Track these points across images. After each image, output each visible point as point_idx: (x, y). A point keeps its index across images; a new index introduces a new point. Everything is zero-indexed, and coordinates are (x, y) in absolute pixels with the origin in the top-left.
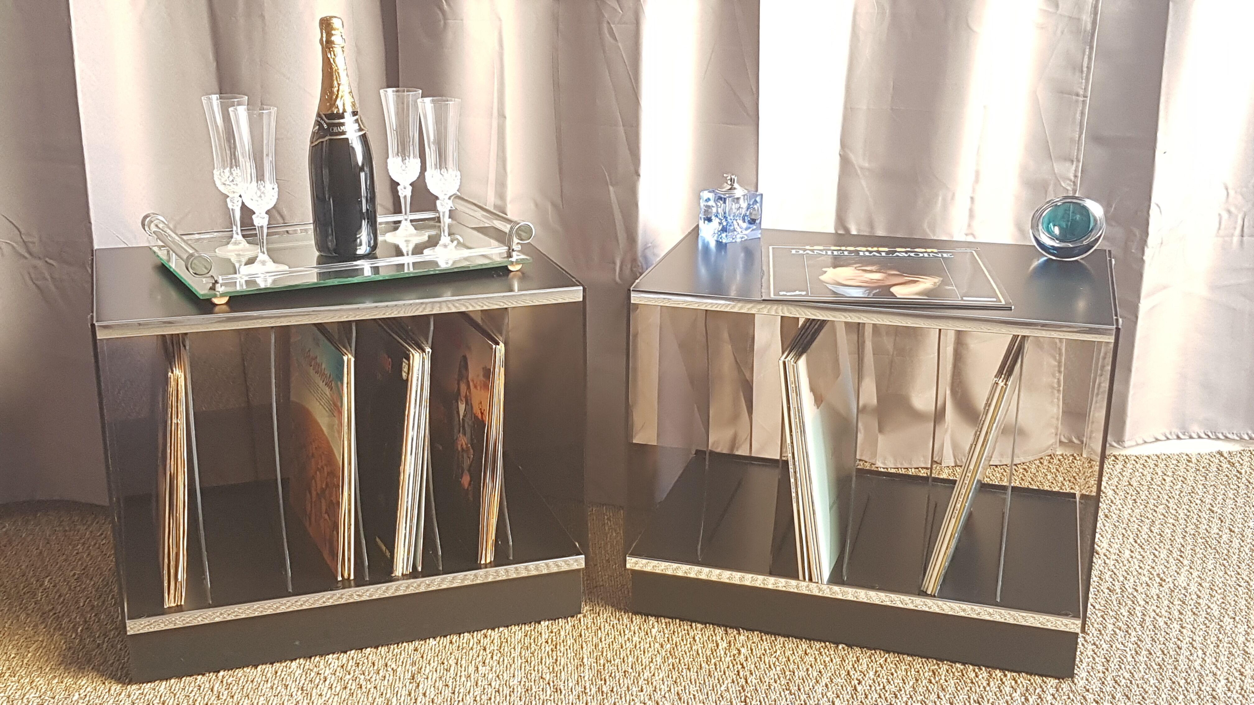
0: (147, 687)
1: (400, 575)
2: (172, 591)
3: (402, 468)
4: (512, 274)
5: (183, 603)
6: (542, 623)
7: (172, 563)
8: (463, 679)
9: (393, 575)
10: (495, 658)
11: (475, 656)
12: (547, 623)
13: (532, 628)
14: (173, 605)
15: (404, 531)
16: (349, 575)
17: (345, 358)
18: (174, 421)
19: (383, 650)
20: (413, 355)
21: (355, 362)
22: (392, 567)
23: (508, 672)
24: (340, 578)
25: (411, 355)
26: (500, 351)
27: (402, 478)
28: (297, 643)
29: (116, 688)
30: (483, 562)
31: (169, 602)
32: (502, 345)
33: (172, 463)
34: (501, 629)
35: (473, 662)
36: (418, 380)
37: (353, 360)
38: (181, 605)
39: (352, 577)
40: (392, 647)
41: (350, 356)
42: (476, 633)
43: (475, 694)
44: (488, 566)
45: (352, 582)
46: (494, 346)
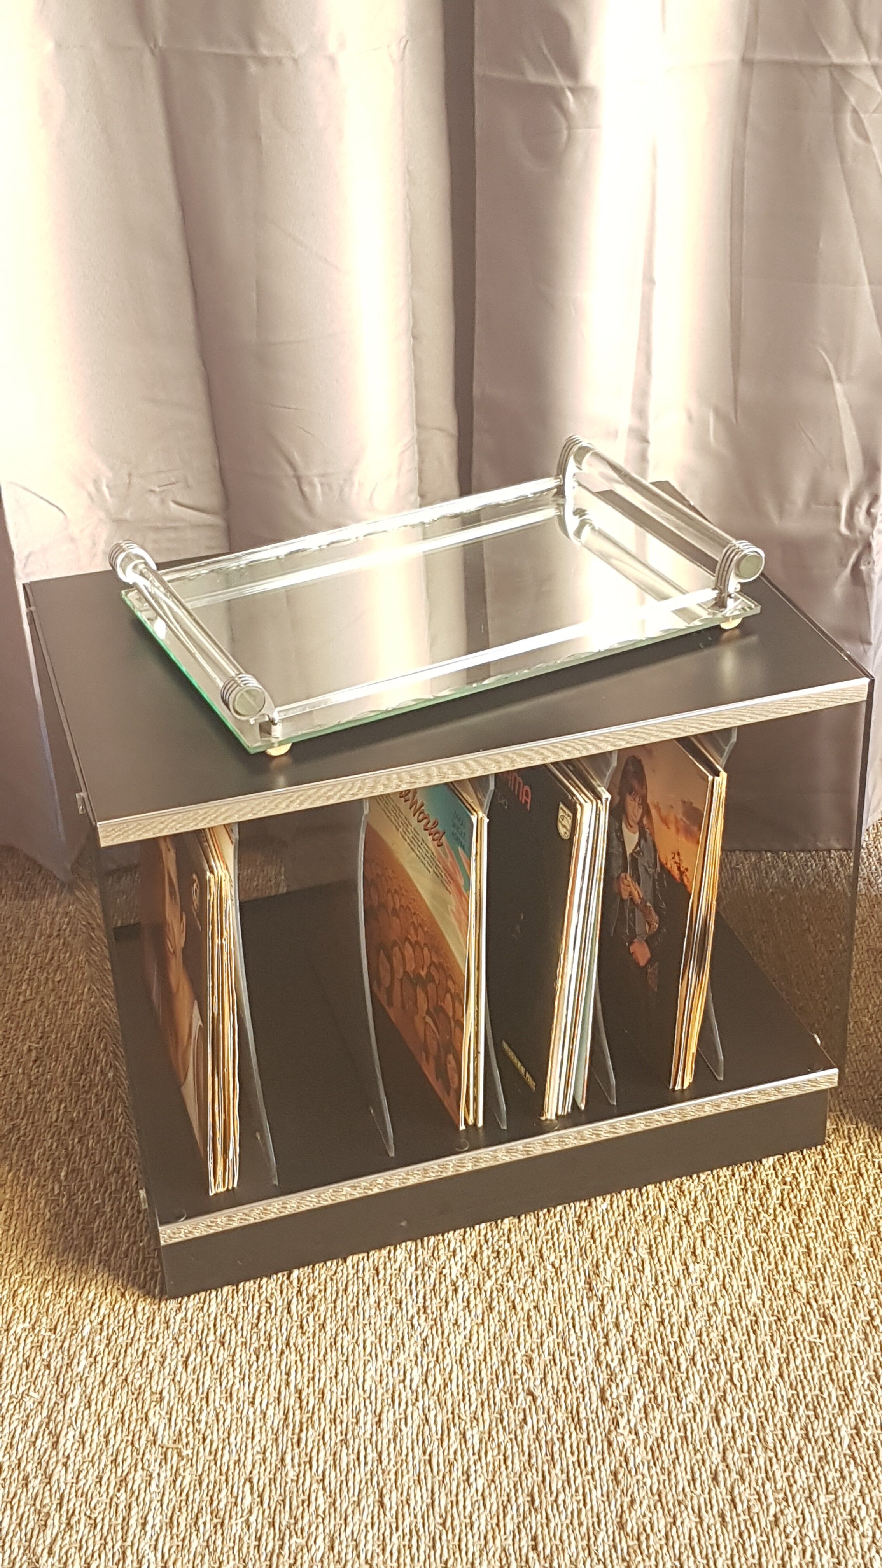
0: (190, 1304)
1: (554, 1117)
2: (220, 1173)
3: (559, 971)
4: (726, 635)
5: (235, 1185)
6: (764, 1161)
7: (219, 1136)
8: (671, 1291)
9: (543, 1118)
10: (708, 1242)
11: (676, 1239)
12: (771, 1159)
13: (750, 1171)
14: (221, 1189)
15: (560, 1057)
16: (476, 1119)
17: (474, 819)
18: (217, 941)
19: (529, 1220)
20: (581, 804)
21: (489, 824)
22: (543, 1109)
23: (737, 1274)
24: (462, 1127)
25: (578, 807)
26: (720, 785)
27: (559, 985)
28: (404, 1224)
29: (145, 1306)
30: (678, 1087)
31: (217, 1187)
32: (724, 775)
33: (216, 1000)
34: (703, 1176)
35: (677, 1252)
36: (587, 841)
37: (486, 820)
38: (233, 1188)
39: (480, 1124)
40: (541, 1214)
41: (481, 814)
42: (664, 1183)
43: (698, 1327)
44: (687, 1094)
45: (481, 1131)
46: (710, 778)
